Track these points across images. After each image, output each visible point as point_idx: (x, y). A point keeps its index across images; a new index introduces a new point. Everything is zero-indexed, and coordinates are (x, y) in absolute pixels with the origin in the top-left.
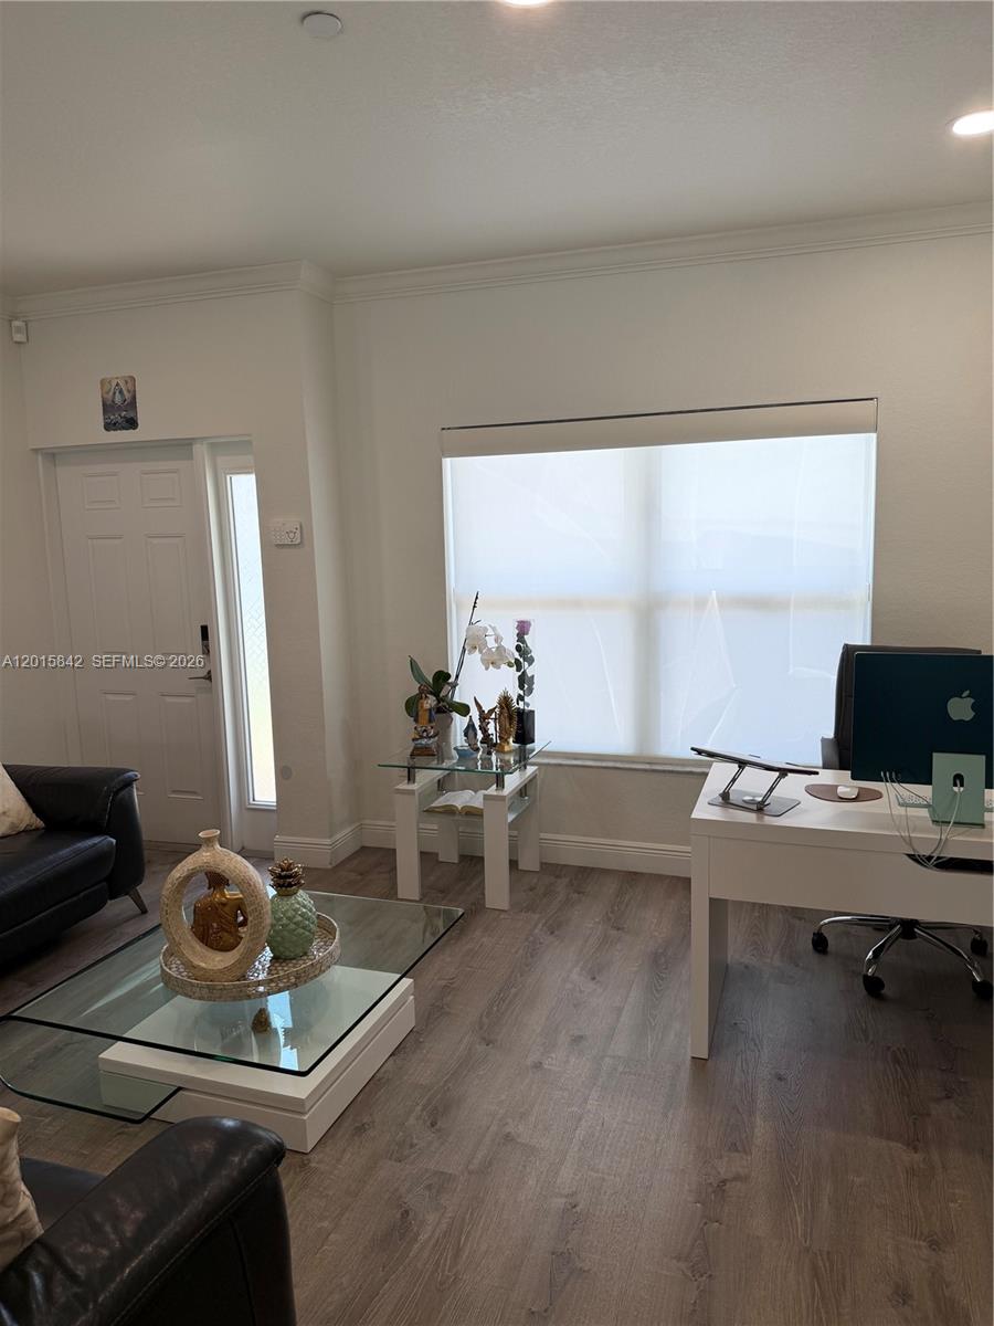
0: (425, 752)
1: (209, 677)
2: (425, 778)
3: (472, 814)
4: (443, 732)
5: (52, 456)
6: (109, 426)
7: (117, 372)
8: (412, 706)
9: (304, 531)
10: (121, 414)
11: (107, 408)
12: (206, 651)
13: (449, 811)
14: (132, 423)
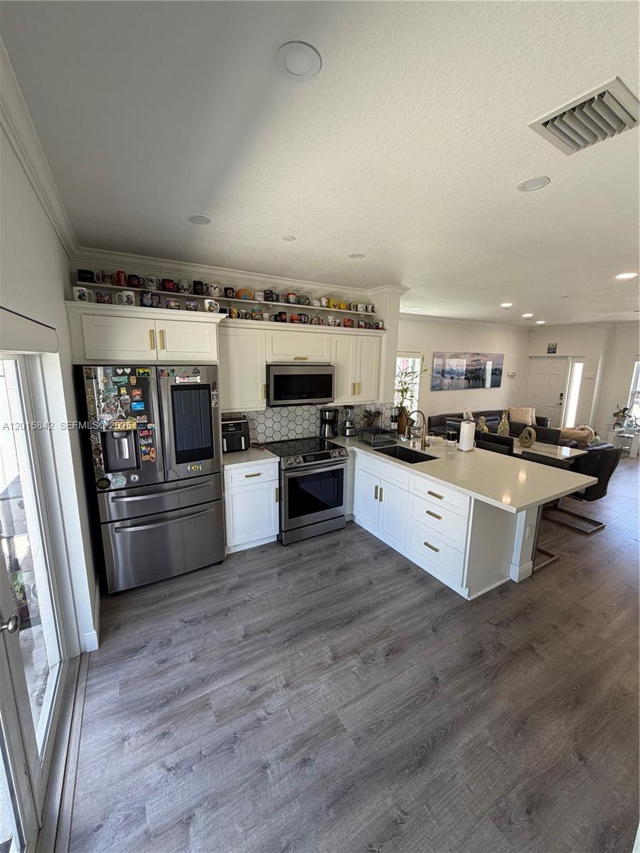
0: (619, 424)
1: (561, 404)
2: (618, 429)
3: (628, 437)
4: (624, 421)
5: (531, 357)
6: (548, 353)
7: (553, 342)
8: (615, 415)
9: (595, 376)
10: (552, 350)
11: (549, 349)
12: (561, 399)
13: (624, 437)
14: (555, 352)
